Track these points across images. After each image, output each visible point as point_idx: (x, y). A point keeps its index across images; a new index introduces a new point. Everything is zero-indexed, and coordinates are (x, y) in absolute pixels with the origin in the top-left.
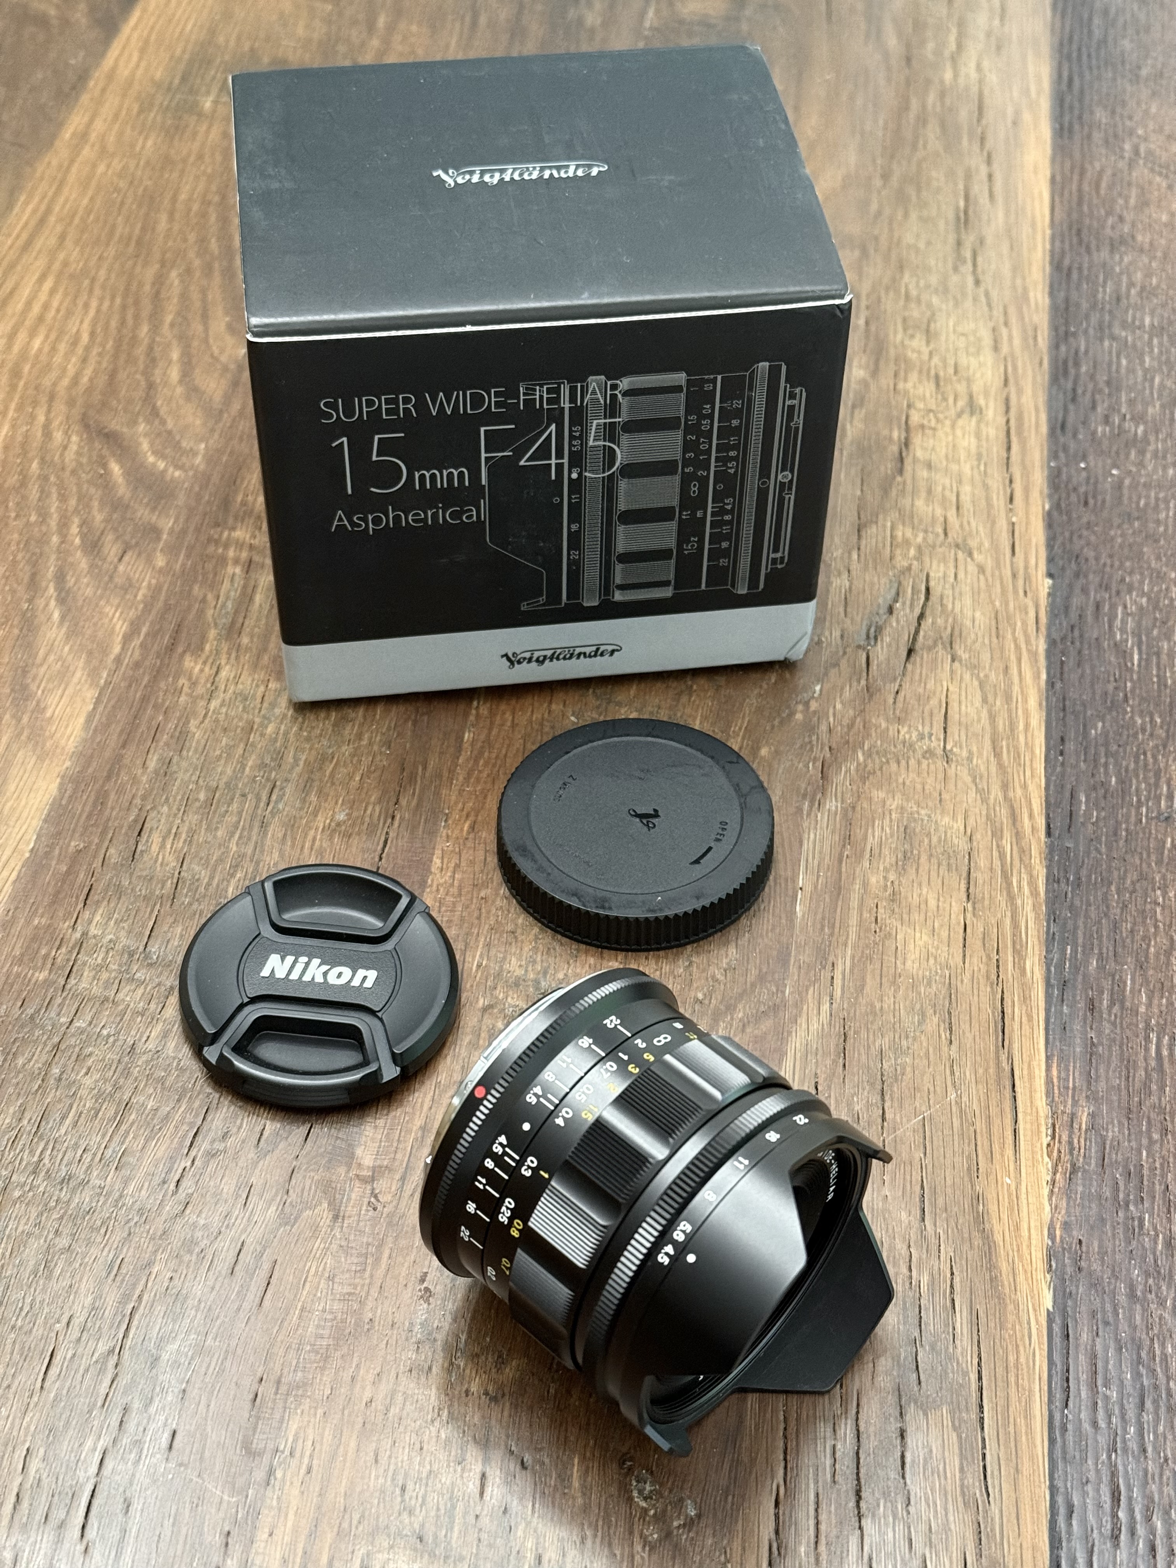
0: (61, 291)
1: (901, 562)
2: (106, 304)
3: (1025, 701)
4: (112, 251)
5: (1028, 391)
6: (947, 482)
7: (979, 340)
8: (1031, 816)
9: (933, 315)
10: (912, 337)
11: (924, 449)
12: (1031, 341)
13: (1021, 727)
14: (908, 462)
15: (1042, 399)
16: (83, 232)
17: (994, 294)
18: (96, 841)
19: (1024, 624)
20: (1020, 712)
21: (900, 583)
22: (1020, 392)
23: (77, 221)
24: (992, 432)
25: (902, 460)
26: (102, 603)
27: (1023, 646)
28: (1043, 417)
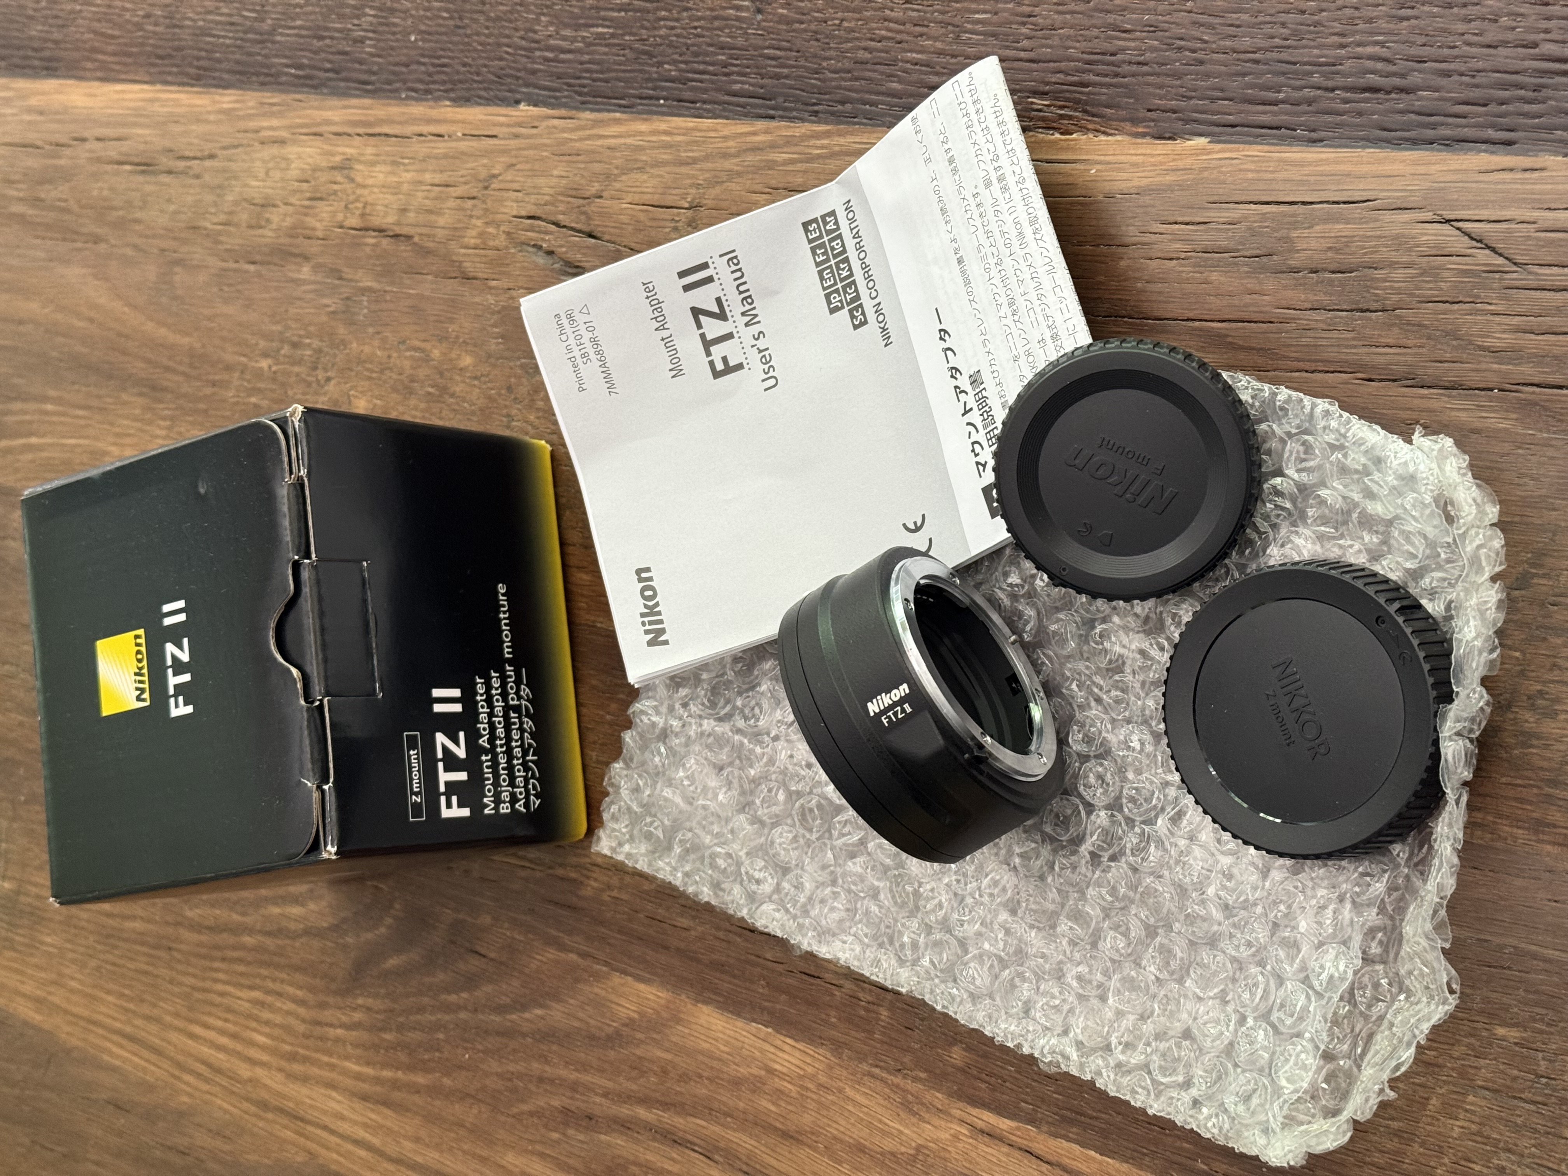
0: (205, 1018)
1: (501, 241)
2: (221, 976)
3: (641, 133)
4: (163, 972)
5: (328, 114)
6: (420, 194)
7: (274, 158)
8: (754, 134)
9: (245, 200)
10: (268, 221)
11: (386, 214)
12: (275, 108)
13: (668, 138)
14: (398, 230)
15: (335, 102)
16: (142, 1001)
17: (227, 141)
18: (759, 969)
19: (564, 130)
20: (654, 138)
21: (523, 243)
22: (328, 122)
23: (131, 1006)
24: (369, 150)
25: (397, 236)
26: (527, 971)
27: (588, 132)
28: (354, 101)
